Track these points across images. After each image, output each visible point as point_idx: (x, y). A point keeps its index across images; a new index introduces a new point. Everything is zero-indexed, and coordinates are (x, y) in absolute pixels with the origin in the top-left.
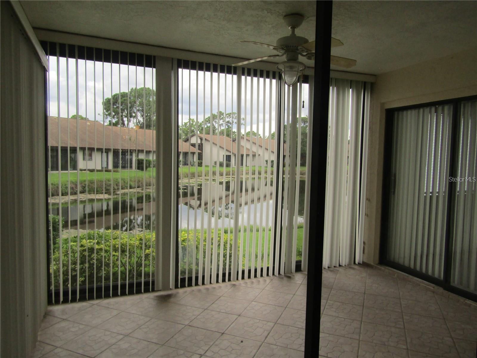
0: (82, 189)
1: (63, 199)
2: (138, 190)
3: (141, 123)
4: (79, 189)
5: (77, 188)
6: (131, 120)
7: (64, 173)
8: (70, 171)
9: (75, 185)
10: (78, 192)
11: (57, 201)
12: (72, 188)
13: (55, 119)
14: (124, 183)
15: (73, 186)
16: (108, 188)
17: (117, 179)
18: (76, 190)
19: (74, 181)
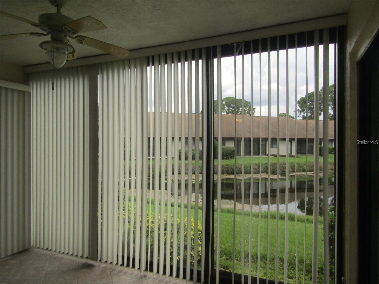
0: (263, 170)
1: (246, 176)
2: (308, 173)
3: (331, 115)
4: (261, 170)
5: (259, 169)
6: (321, 113)
7: (255, 157)
8: (261, 156)
9: (258, 167)
10: (260, 172)
11: (240, 178)
12: (255, 169)
13: (256, 118)
14: (298, 167)
15: (257, 167)
16: (284, 170)
17: (293, 163)
18: (259, 170)
19: (257, 164)
